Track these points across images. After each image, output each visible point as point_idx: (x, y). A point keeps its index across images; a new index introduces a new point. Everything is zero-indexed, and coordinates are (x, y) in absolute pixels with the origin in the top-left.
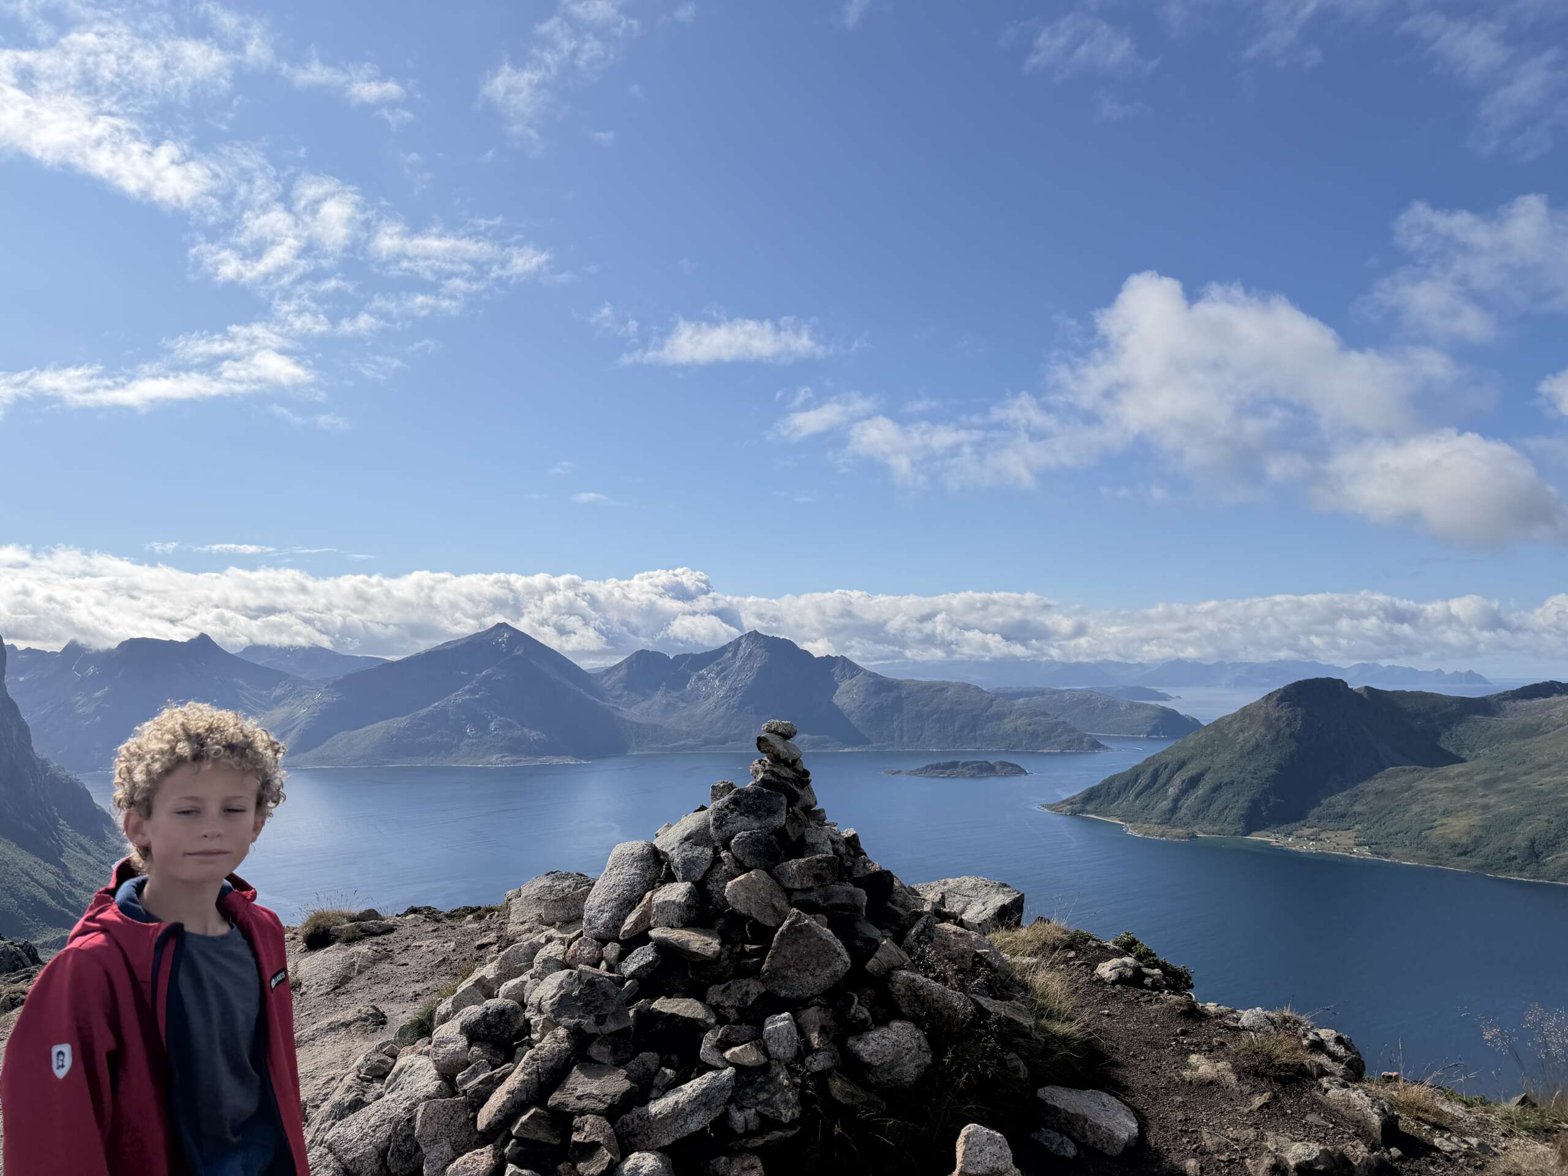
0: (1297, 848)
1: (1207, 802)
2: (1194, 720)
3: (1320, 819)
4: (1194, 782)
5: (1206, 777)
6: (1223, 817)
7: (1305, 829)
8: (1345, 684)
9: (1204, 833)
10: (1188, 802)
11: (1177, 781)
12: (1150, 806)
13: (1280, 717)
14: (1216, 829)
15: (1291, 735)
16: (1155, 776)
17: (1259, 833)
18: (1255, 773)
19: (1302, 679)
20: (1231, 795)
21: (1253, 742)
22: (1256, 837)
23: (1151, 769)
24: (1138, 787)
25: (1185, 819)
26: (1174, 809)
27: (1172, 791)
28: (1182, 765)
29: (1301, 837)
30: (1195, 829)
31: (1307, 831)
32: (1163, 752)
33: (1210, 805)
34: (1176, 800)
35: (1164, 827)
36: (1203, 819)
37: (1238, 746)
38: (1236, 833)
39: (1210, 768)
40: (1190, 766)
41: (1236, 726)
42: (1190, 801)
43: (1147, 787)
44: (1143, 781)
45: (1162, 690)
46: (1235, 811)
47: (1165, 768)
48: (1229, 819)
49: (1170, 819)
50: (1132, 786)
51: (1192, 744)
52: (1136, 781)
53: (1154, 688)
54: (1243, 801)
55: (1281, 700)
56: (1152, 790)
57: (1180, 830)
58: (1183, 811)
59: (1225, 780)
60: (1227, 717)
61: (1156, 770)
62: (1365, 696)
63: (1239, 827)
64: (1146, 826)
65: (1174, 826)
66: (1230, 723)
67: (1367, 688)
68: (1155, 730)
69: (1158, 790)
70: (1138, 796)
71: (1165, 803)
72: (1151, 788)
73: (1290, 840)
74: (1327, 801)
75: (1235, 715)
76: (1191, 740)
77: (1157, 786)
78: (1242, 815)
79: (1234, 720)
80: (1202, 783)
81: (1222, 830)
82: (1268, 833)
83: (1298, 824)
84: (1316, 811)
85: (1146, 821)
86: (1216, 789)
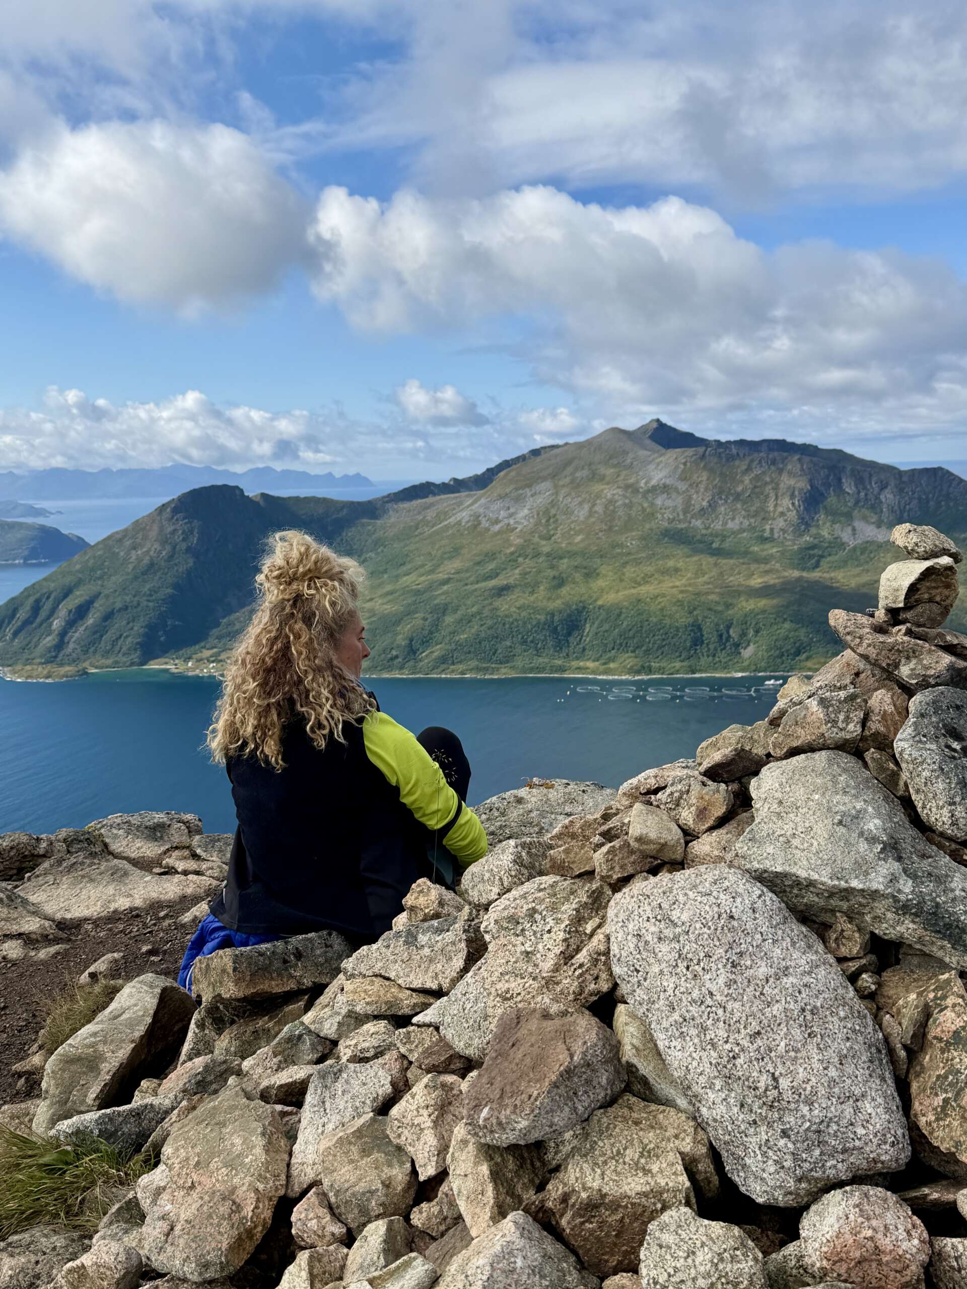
0: (197, 672)
1: (99, 631)
2: (79, 538)
3: (220, 638)
4: (81, 612)
5: (96, 605)
6: (117, 648)
7: (204, 651)
8: (242, 491)
9: (96, 668)
10: (77, 635)
11: (63, 612)
12: (32, 644)
13: (175, 530)
14: (109, 662)
15: (188, 550)
16: (36, 609)
17: (156, 661)
18: (151, 595)
19: (197, 487)
20: (125, 622)
21: (146, 561)
22: (154, 666)
23: (31, 600)
24: (16, 624)
25: (74, 655)
26: (60, 645)
27: (57, 624)
28: (67, 593)
29: (201, 660)
30: (86, 664)
31: (207, 653)
32: (45, 579)
33: (102, 636)
34: (63, 634)
35: (49, 667)
36: (95, 652)
37: (131, 567)
38: (132, 664)
39: (100, 593)
40: (78, 593)
41: (128, 543)
42: (79, 633)
43: (27, 623)
44: (22, 614)
45: (40, 504)
46: (129, 639)
47: (48, 598)
48: (124, 649)
49: (56, 657)
50: (9, 623)
51: (78, 567)
52: (13, 615)
53: (31, 502)
54: (138, 628)
55: (175, 511)
56: (34, 626)
57: (67, 668)
58: (71, 646)
59: (118, 605)
60: (117, 533)
61: (37, 601)
62: (262, 503)
63: (135, 656)
64: (28, 668)
65: (61, 665)
66: (120, 541)
67: (264, 496)
68: (34, 553)
69: (41, 624)
70: (16, 634)
71: (49, 638)
72: (32, 623)
73: (190, 664)
74: (225, 620)
75: (126, 530)
76: (77, 562)
77: (38, 620)
78: (138, 643)
79: (125, 536)
80: (92, 611)
81: (117, 662)
82: (167, 660)
83: (197, 647)
84: (215, 632)
85: (28, 662)
86: (108, 616)
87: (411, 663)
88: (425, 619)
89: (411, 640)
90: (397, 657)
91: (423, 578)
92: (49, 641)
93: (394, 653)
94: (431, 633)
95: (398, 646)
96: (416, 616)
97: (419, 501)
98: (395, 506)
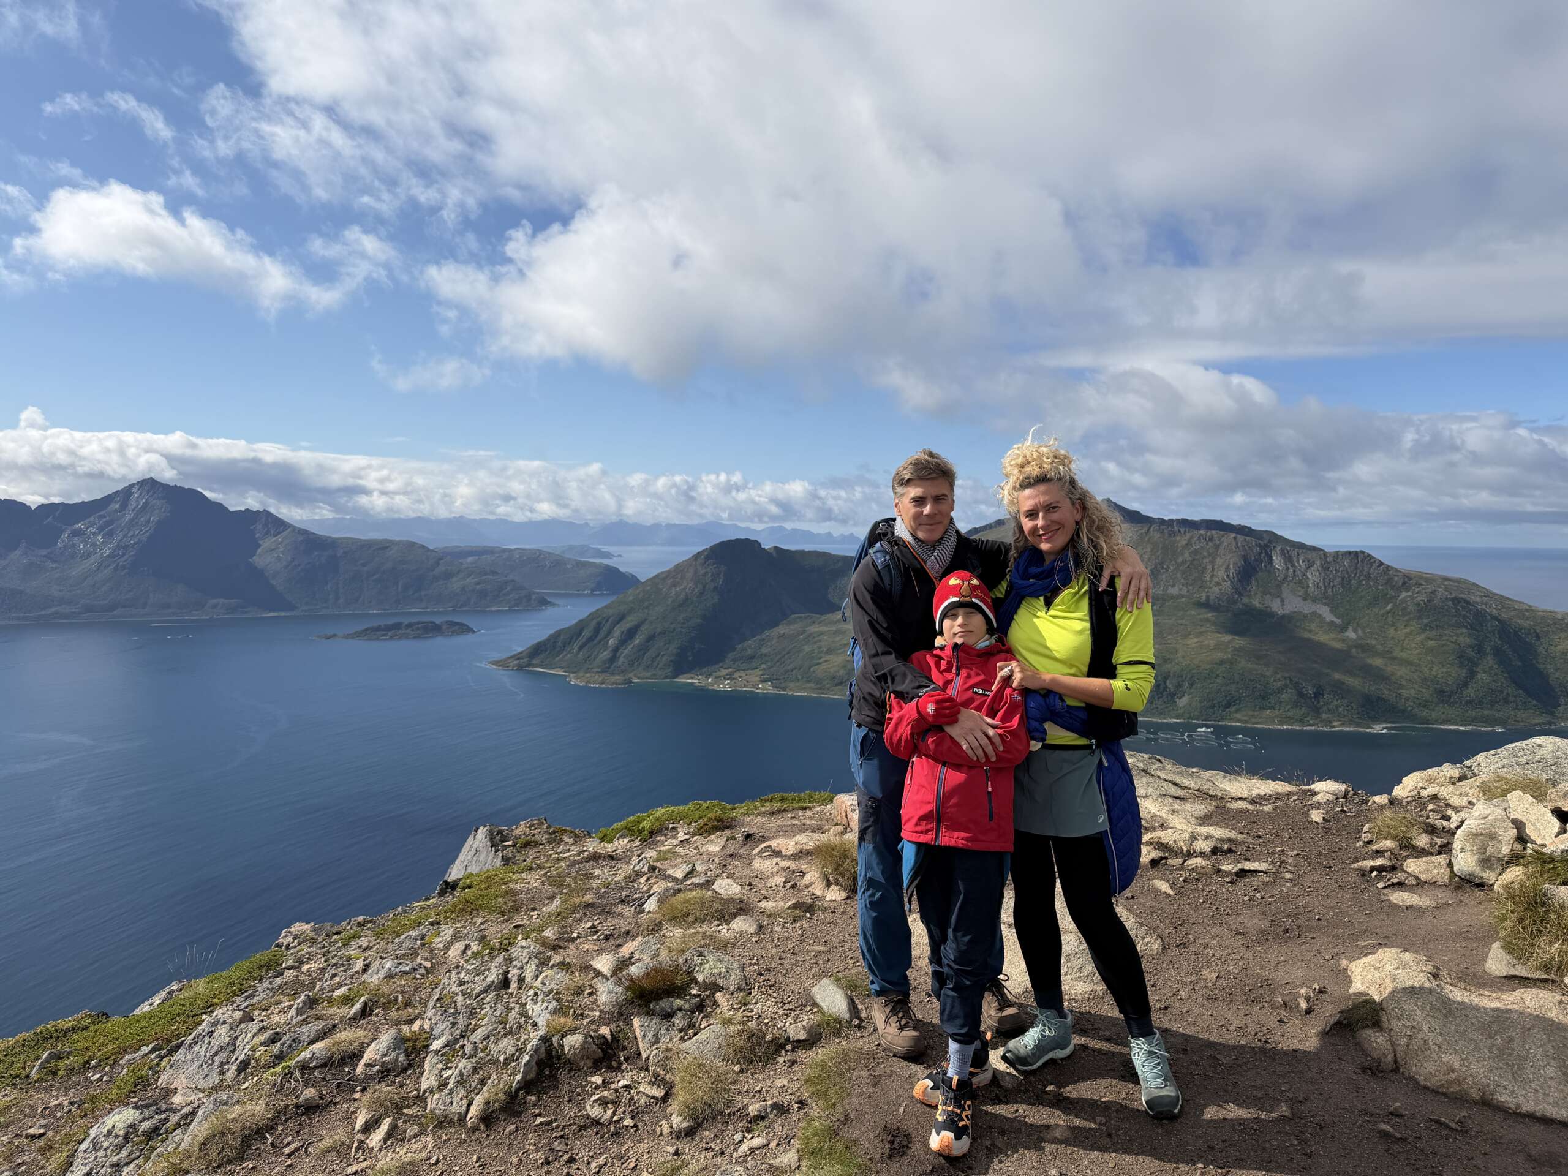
0: (715, 687)
1: (643, 649)
2: (633, 576)
3: (734, 660)
4: (631, 633)
5: (642, 628)
6: (655, 664)
7: (722, 670)
8: (759, 544)
9: (639, 678)
10: (626, 651)
11: (617, 632)
12: (593, 657)
13: (706, 573)
14: (649, 674)
15: (715, 588)
16: (597, 629)
17: (685, 675)
18: (684, 623)
19: (725, 539)
20: (662, 644)
21: (682, 596)
22: (682, 680)
23: (594, 623)
24: (582, 640)
25: (623, 667)
26: (613, 659)
27: (612, 642)
28: (622, 618)
29: (720, 677)
30: (631, 675)
31: (724, 672)
32: (606, 607)
33: (644, 654)
34: (616, 650)
35: (603, 676)
36: (638, 666)
37: (670, 600)
38: (666, 677)
39: (646, 620)
40: (630, 619)
41: (669, 582)
42: (628, 650)
43: (590, 639)
44: (587, 633)
45: (605, 548)
46: (665, 658)
47: (607, 621)
48: (661, 665)
49: (609, 668)
50: (577, 639)
51: (631, 598)
52: (580, 634)
53: (599, 547)
54: (673, 648)
55: (708, 558)
56: (595, 642)
57: (617, 677)
58: (621, 659)
59: (659, 630)
60: (662, 573)
61: (599, 624)
62: (775, 554)
63: (669, 671)
64: (588, 675)
65: (613, 674)
66: (664, 579)
67: (776, 548)
68: (599, 586)
69: (600, 642)
70: (581, 648)
71: (605, 653)
72: (593, 640)
73: (710, 680)
74: (740, 646)
75: (669, 572)
76: (631, 594)
77: (598, 638)
78: (672, 661)
79: (667, 576)
80: (639, 633)
81: (654, 675)
82: (692, 675)
83: (717, 666)
84: (731, 655)
85: (588, 671)
86: (651, 638)
92: (605, 655)
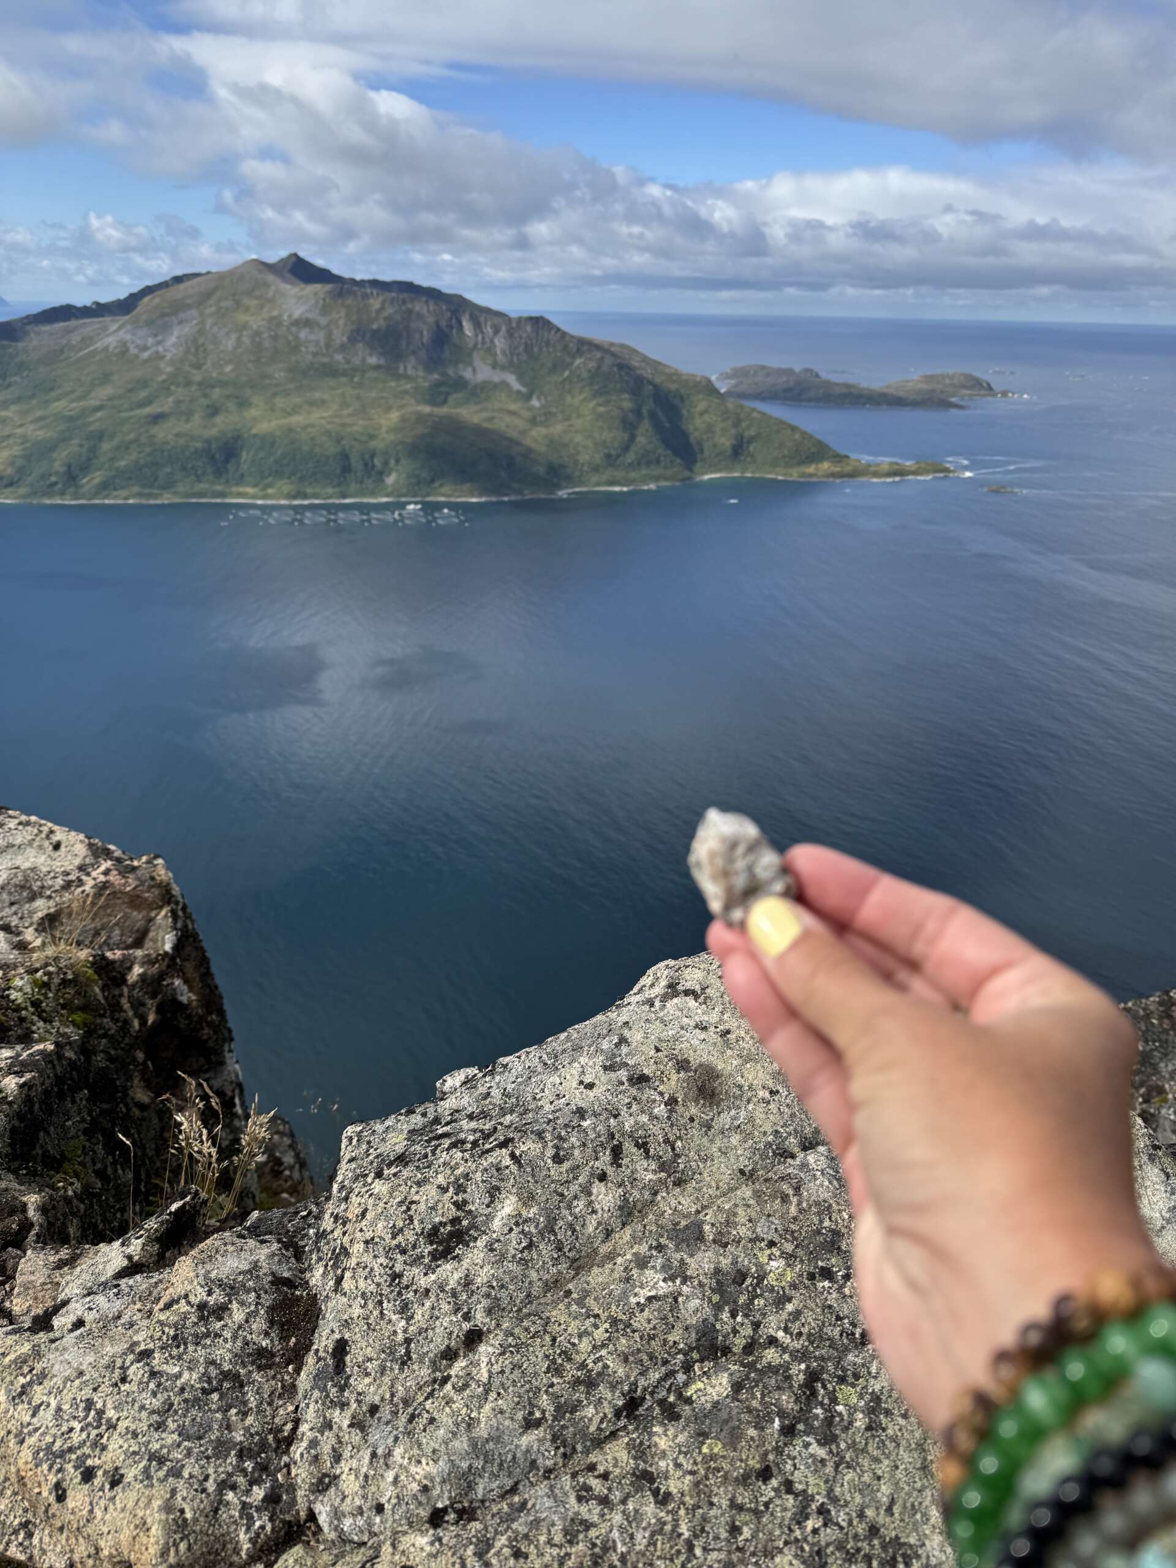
87: (72, 490)
88: (81, 446)
89: (69, 466)
90: (56, 483)
91: (74, 405)
93: (53, 479)
94: (89, 459)
95: (57, 473)
96: (73, 442)
97: (62, 324)
98: (36, 329)
